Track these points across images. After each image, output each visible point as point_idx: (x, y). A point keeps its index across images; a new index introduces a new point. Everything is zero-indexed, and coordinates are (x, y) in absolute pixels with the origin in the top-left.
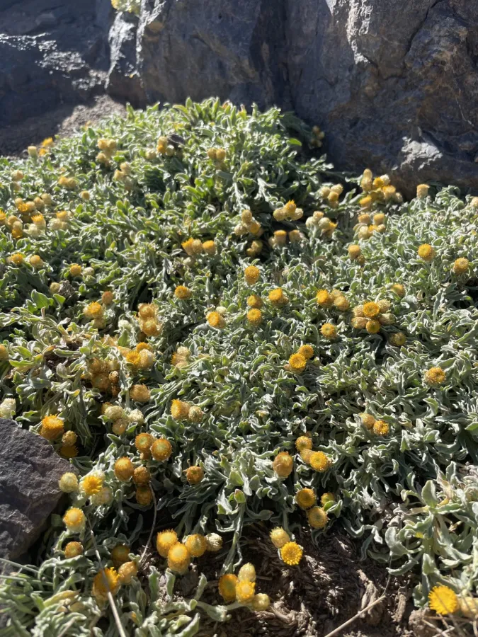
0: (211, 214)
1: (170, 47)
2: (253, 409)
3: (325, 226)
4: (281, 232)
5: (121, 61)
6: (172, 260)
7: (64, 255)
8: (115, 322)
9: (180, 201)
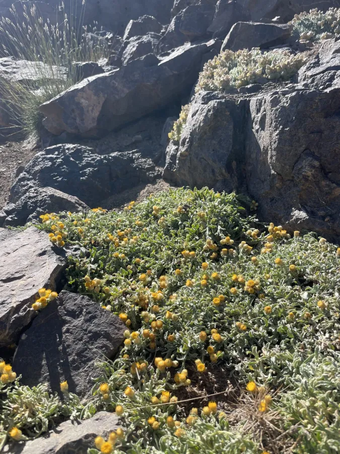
0: (197, 240)
1: (191, 163)
2: (196, 318)
3: (246, 248)
4: (225, 249)
5: (170, 163)
6: (177, 259)
7: (134, 255)
8: (150, 283)
9: (185, 234)
